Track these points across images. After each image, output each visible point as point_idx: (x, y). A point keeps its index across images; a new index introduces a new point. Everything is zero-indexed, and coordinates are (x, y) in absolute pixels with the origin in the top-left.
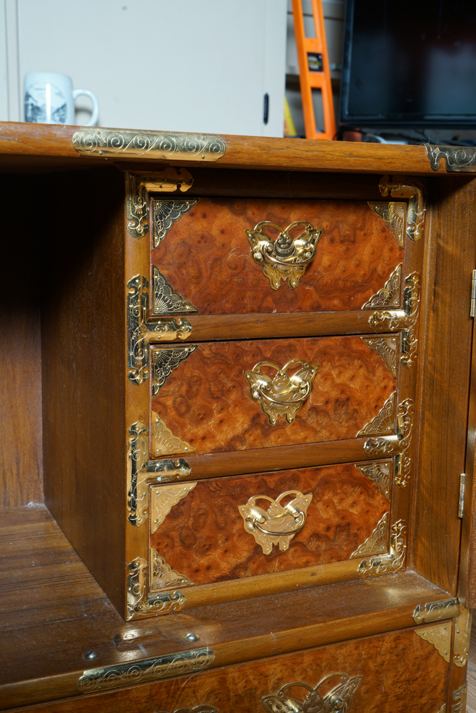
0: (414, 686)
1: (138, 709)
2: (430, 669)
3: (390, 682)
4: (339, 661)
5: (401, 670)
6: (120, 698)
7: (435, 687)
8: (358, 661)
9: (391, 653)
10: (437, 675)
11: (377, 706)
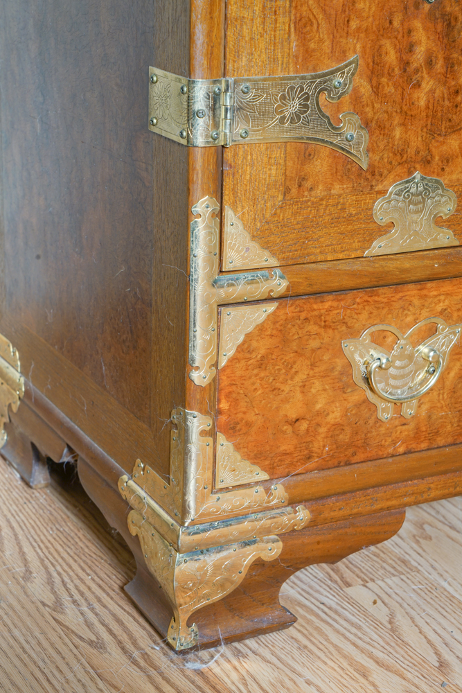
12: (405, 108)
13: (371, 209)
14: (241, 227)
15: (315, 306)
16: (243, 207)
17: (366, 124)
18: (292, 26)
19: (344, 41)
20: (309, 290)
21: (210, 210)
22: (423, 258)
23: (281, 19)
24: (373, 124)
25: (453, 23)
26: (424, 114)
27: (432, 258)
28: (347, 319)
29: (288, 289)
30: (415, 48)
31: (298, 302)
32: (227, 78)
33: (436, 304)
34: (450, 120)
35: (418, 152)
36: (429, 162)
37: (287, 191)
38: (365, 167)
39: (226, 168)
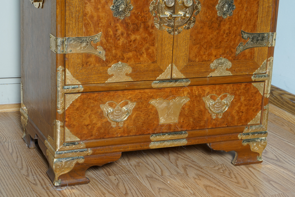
0: (251, 102)
1: (167, 95)
2: (257, 97)
3: (243, 99)
4: (227, 89)
5: (247, 96)
6: (162, 90)
7: (258, 104)
8: (233, 90)
9: (244, 90)
10: (259, 100)
11: (238, 107)
12: (115, 45)
13: (107, 71)
14: (70, 74)
15: (92, 95)
16: (71, 69)
17: (105, 49)
18: (83, 25)
19: (97, 29)
20: (90, 91)
21: (62, 69)
22: (123, 84)
23: (80, 23)
24: (107, 49)
25: (128, 24)
26: (121, 47)
27: (125, 84)
28: (101, 99)
29: (84, 90)
30: (118, 31)
31: (87, 94)
32: (66, 37)
33: (128, 96)
34: (129, 49)
35: (120, 57)
36: (123, 59)
37: (83, 65)
38: (104, 60)
39: (66, 59)
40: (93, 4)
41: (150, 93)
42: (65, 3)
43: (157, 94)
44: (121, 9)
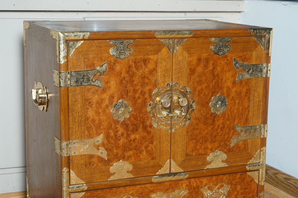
0: (247, 190)
1: (167, 188)
2: (252, 185)
3: (239, 188)
4: (224, 180)
5: (243, 185)
6: (162, 184)
7: (254, 192)
8: (229, 180)
9: (239, 179)
10: (254, 188)
11: (235, 195)
12: (116, 145)
13: (109, 169)
14: (75, 174)
15: (96, 193)
16: (75, 170)
17: (106, 149)
18: (86, 128)
19: (99, 131)
20: (93, 189)
21: (66, 171)
22: (124, 181)
23: (83, 127)
24: (108, 150)
25: (128, 125)
26: (122, 146)
27: (127, 181)
28: (104, 196)
29: (88, 189)
30: (118, 132)
31: (91, 192)
32: (70, 141)
33: (129, 192)
34: (129, 148)
35: (121, 155)
36: (124, 158)
37: (86, 166)
38: (106, 159)
39: (70, 161)
40: (95, 109)
41: (150, 188)
42: (69, 110)
43: (157, 188)
44: (120, 112)
